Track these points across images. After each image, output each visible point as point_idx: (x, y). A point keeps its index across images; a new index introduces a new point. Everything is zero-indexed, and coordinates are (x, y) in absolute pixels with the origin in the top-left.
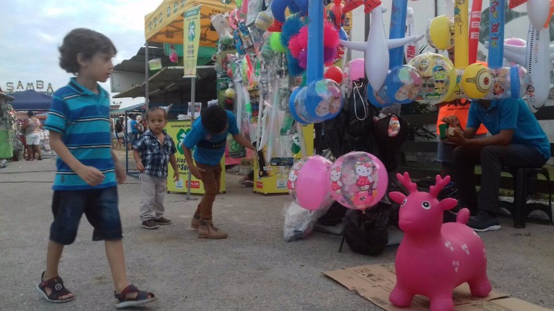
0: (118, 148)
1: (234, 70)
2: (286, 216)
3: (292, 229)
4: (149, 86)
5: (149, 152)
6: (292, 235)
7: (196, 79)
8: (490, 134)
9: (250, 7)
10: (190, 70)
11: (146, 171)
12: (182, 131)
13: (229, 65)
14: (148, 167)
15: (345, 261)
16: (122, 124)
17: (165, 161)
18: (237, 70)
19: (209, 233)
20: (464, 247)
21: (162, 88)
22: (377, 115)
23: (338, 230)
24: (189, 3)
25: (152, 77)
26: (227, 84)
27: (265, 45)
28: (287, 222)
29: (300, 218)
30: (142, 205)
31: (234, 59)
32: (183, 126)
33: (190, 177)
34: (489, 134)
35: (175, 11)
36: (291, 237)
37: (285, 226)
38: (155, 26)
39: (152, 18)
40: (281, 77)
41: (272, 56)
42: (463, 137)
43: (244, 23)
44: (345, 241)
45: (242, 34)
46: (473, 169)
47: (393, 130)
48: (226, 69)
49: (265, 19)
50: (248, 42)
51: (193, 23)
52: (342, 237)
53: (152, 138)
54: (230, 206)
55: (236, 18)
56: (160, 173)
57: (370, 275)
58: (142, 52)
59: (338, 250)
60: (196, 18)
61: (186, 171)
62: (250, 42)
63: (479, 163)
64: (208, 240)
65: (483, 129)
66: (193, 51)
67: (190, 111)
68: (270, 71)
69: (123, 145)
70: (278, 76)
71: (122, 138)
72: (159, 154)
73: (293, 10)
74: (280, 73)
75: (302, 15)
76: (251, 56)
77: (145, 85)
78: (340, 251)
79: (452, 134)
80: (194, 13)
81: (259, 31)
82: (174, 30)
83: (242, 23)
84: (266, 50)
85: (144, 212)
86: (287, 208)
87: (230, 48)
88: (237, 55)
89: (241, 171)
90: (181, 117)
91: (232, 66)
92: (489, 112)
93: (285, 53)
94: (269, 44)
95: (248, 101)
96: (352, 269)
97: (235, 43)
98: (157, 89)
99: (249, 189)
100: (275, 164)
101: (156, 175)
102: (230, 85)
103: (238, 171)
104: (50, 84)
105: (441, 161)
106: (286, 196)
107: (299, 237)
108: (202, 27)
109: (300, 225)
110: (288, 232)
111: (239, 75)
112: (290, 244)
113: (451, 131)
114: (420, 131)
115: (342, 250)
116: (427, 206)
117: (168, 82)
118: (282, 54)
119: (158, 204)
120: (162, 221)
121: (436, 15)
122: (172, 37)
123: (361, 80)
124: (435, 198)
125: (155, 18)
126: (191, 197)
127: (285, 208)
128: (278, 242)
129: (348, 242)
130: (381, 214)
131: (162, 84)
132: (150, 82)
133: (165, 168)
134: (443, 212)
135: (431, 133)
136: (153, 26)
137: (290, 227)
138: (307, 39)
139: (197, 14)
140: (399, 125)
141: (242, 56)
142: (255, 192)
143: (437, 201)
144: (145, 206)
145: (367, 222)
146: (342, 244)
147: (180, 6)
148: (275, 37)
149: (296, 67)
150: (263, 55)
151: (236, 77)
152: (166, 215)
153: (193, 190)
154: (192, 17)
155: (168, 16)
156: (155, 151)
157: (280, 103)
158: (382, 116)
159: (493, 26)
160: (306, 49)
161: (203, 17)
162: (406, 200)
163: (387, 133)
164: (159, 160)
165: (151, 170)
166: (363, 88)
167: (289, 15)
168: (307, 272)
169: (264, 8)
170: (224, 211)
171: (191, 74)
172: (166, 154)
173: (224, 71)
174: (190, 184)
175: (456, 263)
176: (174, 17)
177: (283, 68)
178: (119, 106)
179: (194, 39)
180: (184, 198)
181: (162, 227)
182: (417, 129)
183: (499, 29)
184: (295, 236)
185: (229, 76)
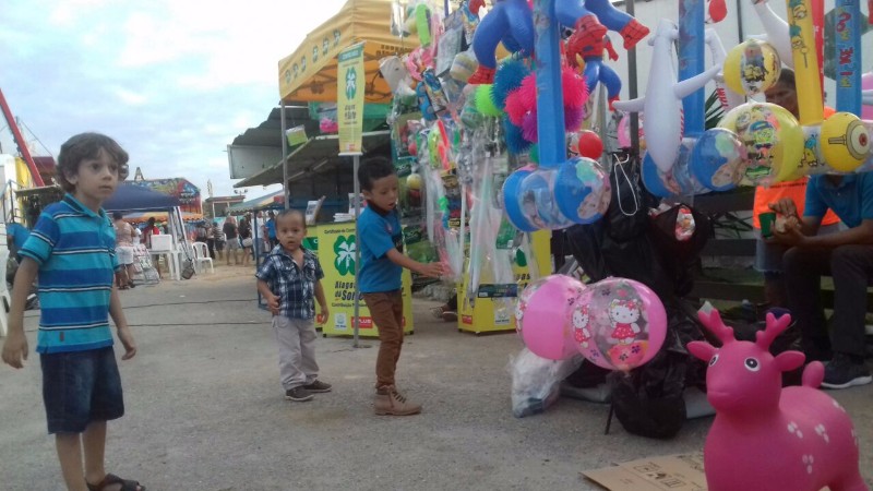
0: (245, 262)
1: (420, 145)
2: (515, 375)
3: (526, 397)
4: (289, 166)
5: (282, 281)
6: (526, 405)
7: (361, 158)
8: (846, 228)
9: (443, 45)
10: (351, 145)
11: (283, 312)
12: (341, 239)
13: (410, 137)
14: (284, 305)
15: (616, 450)
16: (249, 226)
17: (309, 292)
18: (423, 145)
19: (393, 406)
20: (820, 429)
21: (307, 169)
22: (656, 206)
23: (601, 394)
24: (346, 40)
25: (293, 153)
26: (410, 166)
27: (467, 105)
28: (516, 384)
29: (539, 376)
30: (283, 365)
31: (418, 127)
32: (343, 231)
33: (357, 311)
34: (843, 227)
35: (325, 53)
36: (525, 410)
37: (514, 392)
38: (296, 76)
39: (291, 64)
40: (492, 154)
41: (478, 123)
42: (800, 233)
43: (432, 71)
44: (614, 415)
45: (429, 89)
46: (818, 282)
47: (684, 229)
48: (407, 143)
49: (466, 65)
50: (439, 100)
51: (353, 71)
52: (608, 406)
53: (284, 259)
54: (422, 356)
55: (419, 62)
56: (304, 312)
57: (662, 476)
58: (275, 115)
59: (604, 427)
60: (357, 63)
61: (351, 302)
62: (442, 100)
63: (828, 273)
64: (391, 417)
65: (831, 217)
66: (354, 114)
67: (353, 206)
68: (476, 145)
69: (251, 257)
70: (488, 154)
71: (251, 247)
72: (298, 282)
73: (512, 47)
74: (491, 148)
75: (526, 55)
76: (445, 123)
77: (281, 166)
78: (607, 432)
79: (782, 230)
80: (354, 54)
81: (457, 82)
82: (324, 82)
83: (429, 71)
84: (468, 112)
85: (288, 375)
86: (515, 362)
87: (413, 109)
88: (423, 121)
89: (436, 295)
90: (339, 217)
91: (414, 138)
92: (841, 190)
93: (500, 117)
94: (473, 103)
95: (441, 194)
96: (629, 465)
97: (419, 102)
98: (300, 169)
99: (451, 325)
100: (486, 294)
101: (299, 316)
102: (413, 169)
103: (432, 295)
104: (138, 169)
105: (763, 271)
106: (510, 336)
107: (537, 409)
108: (367, 73)
109: (538, 390)
110: (520, 402)
111: (427, 152)
112: (524, 421)
113: (780, 223)
114: (723, 219)
115: (611, 430)
116: (754, 366)
117: (317, 160)
118: (494, 118)
119: (308, 362)
120: (317, 387)
121: (741, 41)
122: (321, 92)
123: (625, 150)
124: (765, 350)
125: (295, 65)
126: (361, 342)
127: (511, 362)
128: (504, 418)
129: (618, 417)
130: (671, 370)
131: (308, 163)
132: (290, 160)
133: (311, 303)
134: (780, 374)
135: (742, 222)
136: (292, 77)
137: (521, 392)
138: (534, 95)
139: (359, 56)
140: (692, 222)
141: (430, 123)
142: (461, 331)
143: (769, 357)
144: (289, 366)
145: (648, 384)
146: (609, 420)
147: (331, 44)
148: (483, 93)
149: (518, 139)
150: (464, 122)
151: (422, 155)
152: (323, 376)
153: (363, 332)
154: (350, 61)
155: (315, 60)
156: (291, 278)
157: (496, 196)
158: (664, 207)
159: (842, 53)
160: (534, 111)
161: (368, 58)
162: (717, 356)
163: (674, 235)
164: (300, 292)
165: (290, 309)
166: (630, 163)
167: (504, 57)
168: (555, 471)
169: (464, 47)
170: (413, 365)
171: (352, 150)
172: (308, 281)
173: (404, 145)
174: (357, 322)
175: (808, 459)
176: (323, 62)
177: (496, 141)
178: (243, 198)
179: (356, 95)
180: (348, 344)
181: (317, 396)
182: (719, 216)
183: (852, 58)
184: (531, 407)
185: (411, 154)
